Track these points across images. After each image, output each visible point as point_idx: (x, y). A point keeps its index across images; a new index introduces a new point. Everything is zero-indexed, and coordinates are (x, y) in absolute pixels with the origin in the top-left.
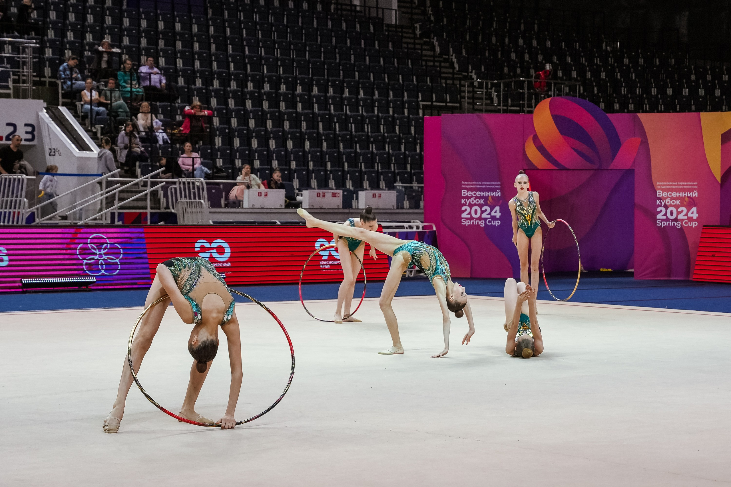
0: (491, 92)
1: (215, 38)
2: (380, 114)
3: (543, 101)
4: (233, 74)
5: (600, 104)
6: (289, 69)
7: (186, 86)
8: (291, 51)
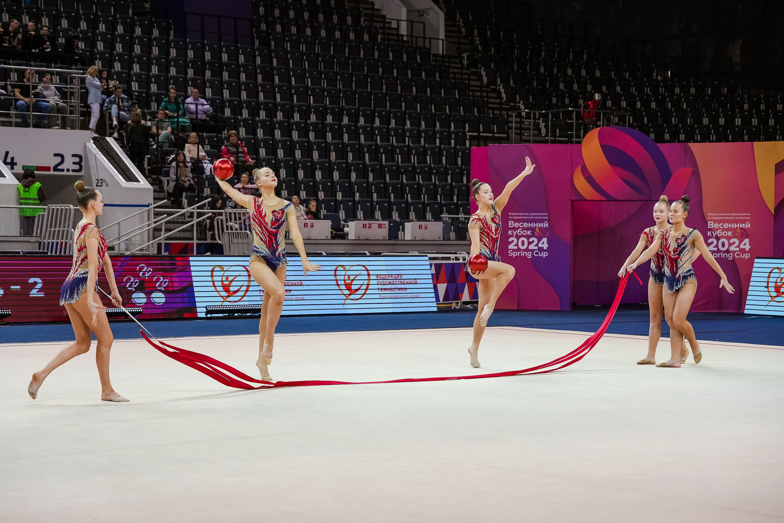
0: (539, 123)
1: (262, 68)
2: (426, 145)
3: (592, 131)
4: (279, 105)
5: (650, 134)
6: (335, 100)
7: (233, 116)
8: (338, 82)
